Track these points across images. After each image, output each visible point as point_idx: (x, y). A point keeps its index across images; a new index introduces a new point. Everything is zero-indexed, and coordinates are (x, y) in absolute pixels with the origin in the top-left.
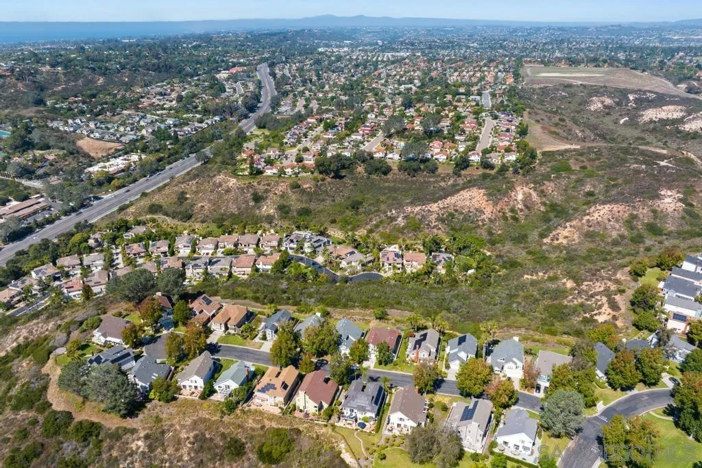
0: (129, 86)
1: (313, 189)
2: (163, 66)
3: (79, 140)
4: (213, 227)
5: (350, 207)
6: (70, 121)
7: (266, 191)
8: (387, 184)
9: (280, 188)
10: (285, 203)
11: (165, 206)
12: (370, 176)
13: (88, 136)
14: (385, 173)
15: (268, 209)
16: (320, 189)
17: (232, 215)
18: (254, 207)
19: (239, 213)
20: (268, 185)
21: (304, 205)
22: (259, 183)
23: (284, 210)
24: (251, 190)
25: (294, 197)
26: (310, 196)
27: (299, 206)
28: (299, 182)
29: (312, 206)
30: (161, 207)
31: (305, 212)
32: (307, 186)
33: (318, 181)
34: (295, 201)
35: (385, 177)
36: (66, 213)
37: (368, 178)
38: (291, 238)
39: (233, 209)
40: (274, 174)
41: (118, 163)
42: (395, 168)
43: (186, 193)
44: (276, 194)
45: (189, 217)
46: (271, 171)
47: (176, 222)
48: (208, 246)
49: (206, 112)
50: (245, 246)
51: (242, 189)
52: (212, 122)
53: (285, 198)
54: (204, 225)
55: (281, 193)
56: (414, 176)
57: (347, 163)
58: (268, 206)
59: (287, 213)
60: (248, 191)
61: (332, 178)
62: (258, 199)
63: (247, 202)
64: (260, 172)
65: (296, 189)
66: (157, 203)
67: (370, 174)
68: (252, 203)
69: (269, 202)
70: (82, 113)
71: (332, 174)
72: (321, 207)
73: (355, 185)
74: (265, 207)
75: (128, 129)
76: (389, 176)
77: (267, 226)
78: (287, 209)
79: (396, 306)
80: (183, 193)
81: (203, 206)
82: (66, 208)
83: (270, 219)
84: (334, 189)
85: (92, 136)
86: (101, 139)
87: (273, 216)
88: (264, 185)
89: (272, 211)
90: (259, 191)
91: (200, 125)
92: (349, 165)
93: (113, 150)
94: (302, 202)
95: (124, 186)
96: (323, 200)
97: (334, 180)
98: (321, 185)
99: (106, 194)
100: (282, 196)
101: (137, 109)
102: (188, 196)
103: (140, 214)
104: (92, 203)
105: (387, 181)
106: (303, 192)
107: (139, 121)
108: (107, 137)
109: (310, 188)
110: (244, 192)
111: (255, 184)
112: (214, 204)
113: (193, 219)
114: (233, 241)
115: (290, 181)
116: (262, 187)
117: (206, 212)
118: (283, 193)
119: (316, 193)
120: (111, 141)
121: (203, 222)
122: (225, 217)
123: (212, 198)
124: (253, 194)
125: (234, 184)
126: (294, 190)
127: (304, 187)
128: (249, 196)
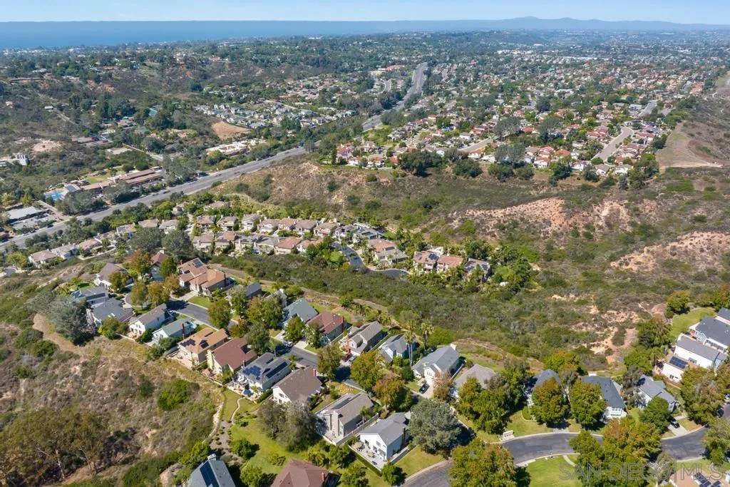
0: (282, 78)
1: (390, 184)
2: (321, 61)
3: (215, 123)
4: (283, 210)
5: (422, 206)
6: (216, 106)
7: (344, 181)
8: (472, 187)
9: (356, 180)
10: (356, 195)
11: (251, 186)
12: (457, 177)
13: (224, 120)
14: (474, 175)
15: (338, 198)
16: (397, 184)
17: (305, 200)
18: (327, 195)
19: (311, 200)
20: (347, 175)
21: (375, 199)
22: (339, 173)
23: (353, 201)
24: (329, 178)
25: (367, 190)
26: (385, 191)
27: (370, 199)
28: (377, 176)
29: (383, 201)
30: (247, 186)
31: (375, 206)
32: (385, 180)
33: (398, 176)
34: (366, 195)
35: (473, 179)
36: (171, 184)
37: (455, 178)
38: (344, 228)
39: (307, 196)
40: (356, 165)
41: (238, 146)
42: (486, 170)
43: (272, 176)
44: (350, 185)
45: (266, 198)
46: (354, 162)
47: (254, 202)
48: (267, 226)
49: (342, 106)
50: (300, 229)
51: (321, 177)
52: (342, 115)
53: (358, 189)
54: (277, 207)
55: (355, 184)
56: (504, 181)
57: (435, 161)
58: (338, 196)
59: (356, 204)
60: (326, 180)
61: (415, 175)
62: (333, 187)
63: (322, 190)
64: (343, 162)
65: (372, 182)
66: (245, 183)
67: (457, 175)
68: (326, 192)
69: (340, 191)
70: (230, 99)
71: (415, 171)
72: (393, 202)
73: (439, 184)
74: (336, 196)
75: (262, 116)
76: (477, 179)
77: (331, 214)
78: (356, 200)
79: (375, 299)
80: (270, 176)
81: (280, 190)
82: (172, 180)
83: (336, 208)
84: (413, 186)
85: (228, 120)
86: (235, 124)
87: (341, 207)
88: (343, 175)
89: (341, 201)
90: (336, 180)
91: (330, 118)
92: (437, 163)
93: (239, 135)
94: (374, 195)
95: (231, 166)
96: (398, 196)
97: (416, 177)
98: (400, 181)
99: (213, 172)
100: (355, 188)
101: (278, 100)
102: (273, 179)
103: (227, 192)
104: (198, 178)
105: (474, 183)
106: (379, 185)
107: (275, 110)
108: (240, 122)
109: (387, 182)
110: (322, 181)
111: (335, 173)
112: (291, 189)
113: (269, 200)
114: (291, 224)
115: (368, 173)
116: (341, 177)
117: (282, 195)
118: (358, 184)
119: (392, 188)
120: (241, 126)
121: (276, 204)
122: (296, 202)
123: (290, 182)
124: (329, 183)
125: (314, 171)
126: (369, 183)
127: (381, 180)
128: (325, 184)
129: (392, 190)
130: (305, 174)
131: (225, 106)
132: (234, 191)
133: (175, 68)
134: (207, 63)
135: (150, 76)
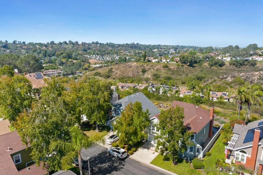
1: (176, 69)
3: (90, 59)
5: (196, 79)
7: (150, 68)
8: (222, 71)
9: (157, 67)
10: (158, 73)
11: (102, 74)
12: (212, 67)
13: (94, 59)
14: (221, 66)
15: (148, 75)
16: (180, 69)
17: (129, 77)
19: (133, 77)
20: (152, 66)
21: (168, 76)
22: (147, 65)
23: (156, 77)
24: (142, 67)
25: (163, 71)
26: (173, 72)
27: (166, 75)
28: (168, 65)
29: (173, 77)
30: (100, 73)
32: (173, 67)
33: (179, 66)
34: (163, 73)
35: (221, 68)
36: (64, 75)
37: (210, 68)
38: (154, 85)
40: (156, 62)
41: (99, 65)
42: (227, 64)
43: (113, 69)
44: (154, 69)
46: (155, 60)
47: (102, 79)
50: (127, 87)
51: (138, 67)
53: (159, 71)
55: (157, 69)
56: (240, 68)
57: (198, 60)
58: (148, 74)
59: (158, 78)
60: (140, 68)
61: (188, 66)
62: (144, 71)
63: (139, 73)
64: (149, 61)
65: (166, 68)
67: (211, 66)
68: (141, 73)
69: (149, 72)
70: (98, 54)
71: (188, 64)
72: (179, 77)
73: (202, 71)
74: (147, 74)
76: (223, 68)
77: (144, 82)
78: (158, 76)
80: (111, 69)
81: (116, 73)
82: (65, 73)
83: (147, 80)
84: (188, 71)
85: (96, 59)
86: (99, 60)
87: (150, 79)
88: (150, 66)
89: (149, 76)
90: (146, 69)
92: (199, 61)
93: (100, 63)
94: (167, 74)
96: (181, 75)
97: (189, 67)
98: (181, 68)
100: (157, 70)
102: (113, 70)
103: (90, 76)
104: (77, 74)
105: (222, 69)
106: (170, 69)
109: (174, 69)
110: (138, 68)
111: (145, 65)
112: (122, 72)
113: (110, 78)
114: (122, 85)
115: (163, 64)
116: (148, 67)
117: (117, 75)
118: (158, 69)
119: (177, 71)
120: (102, 60)
121: (114, 79)
122: (125, 78)
123: (122, 69)
124: (142, 69)
125: (134, 65)
126: (165, 68)
127: (171, 67)
128: (140, 70)
129: (177, 72)
130: (130, 66)
131: (95, 56)
132: (93, 75)
133: (78, 46)
134: (90, 46)
135: (68, 47)
